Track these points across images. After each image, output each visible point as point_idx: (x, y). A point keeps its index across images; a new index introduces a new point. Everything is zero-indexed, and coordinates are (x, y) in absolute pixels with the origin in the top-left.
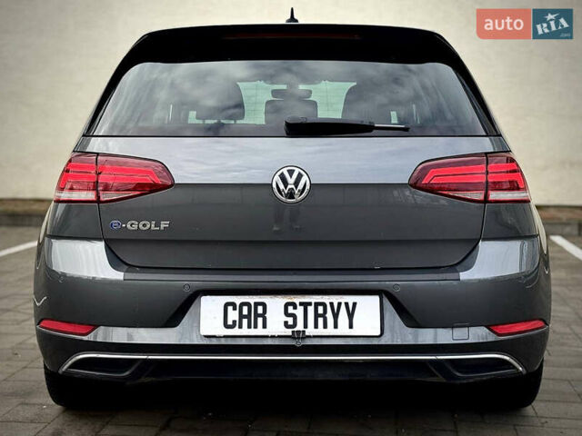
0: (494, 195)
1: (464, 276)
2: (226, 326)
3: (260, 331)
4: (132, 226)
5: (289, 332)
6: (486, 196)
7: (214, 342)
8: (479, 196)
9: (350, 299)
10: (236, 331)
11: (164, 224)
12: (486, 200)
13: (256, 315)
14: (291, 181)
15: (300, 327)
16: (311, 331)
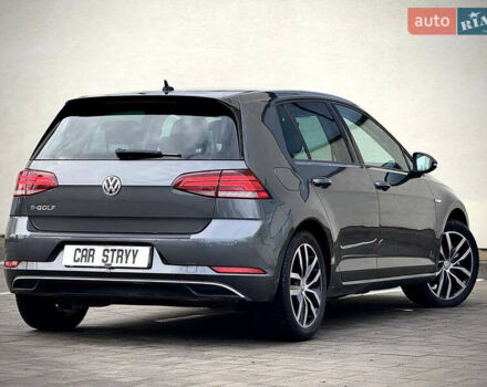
0: (221, 194)
1: (193, 237)
2: (75, 261)
3: (90, 264)
4: (40, 208)
5: (103, 265)
6: (217, 193)
7: (69, 269)
8: (212, 193)
9: (135, 248)
10: (79, 264)
11: (53, 207)
12: (217, 196)
13: (89, 256)
14: (111, 184)
15: (109, 262)
16: (114, 265)
